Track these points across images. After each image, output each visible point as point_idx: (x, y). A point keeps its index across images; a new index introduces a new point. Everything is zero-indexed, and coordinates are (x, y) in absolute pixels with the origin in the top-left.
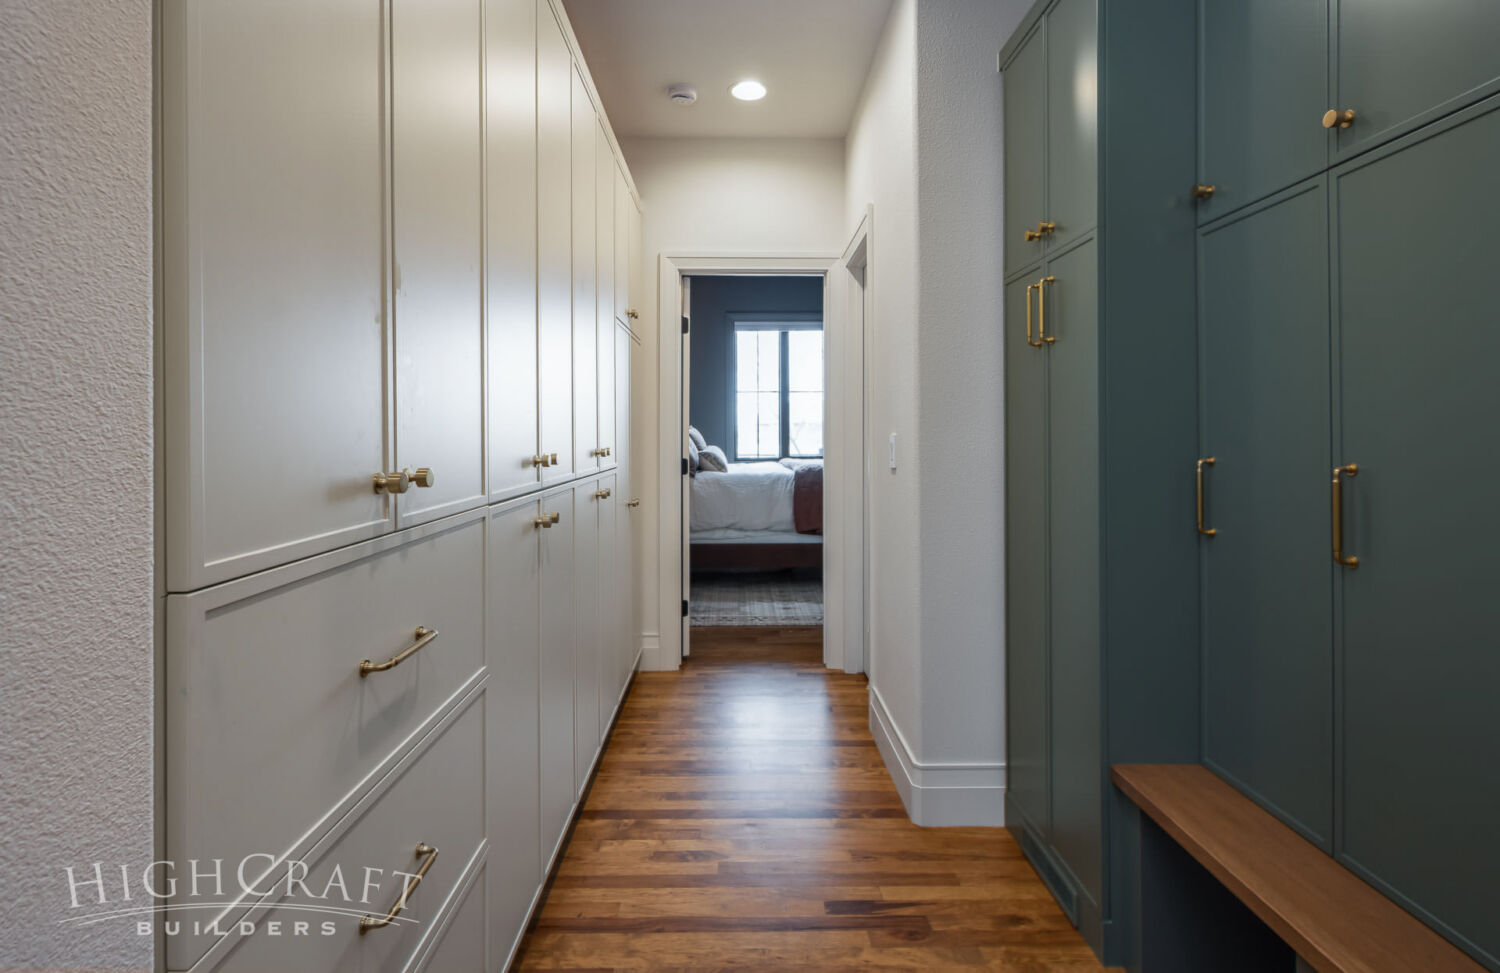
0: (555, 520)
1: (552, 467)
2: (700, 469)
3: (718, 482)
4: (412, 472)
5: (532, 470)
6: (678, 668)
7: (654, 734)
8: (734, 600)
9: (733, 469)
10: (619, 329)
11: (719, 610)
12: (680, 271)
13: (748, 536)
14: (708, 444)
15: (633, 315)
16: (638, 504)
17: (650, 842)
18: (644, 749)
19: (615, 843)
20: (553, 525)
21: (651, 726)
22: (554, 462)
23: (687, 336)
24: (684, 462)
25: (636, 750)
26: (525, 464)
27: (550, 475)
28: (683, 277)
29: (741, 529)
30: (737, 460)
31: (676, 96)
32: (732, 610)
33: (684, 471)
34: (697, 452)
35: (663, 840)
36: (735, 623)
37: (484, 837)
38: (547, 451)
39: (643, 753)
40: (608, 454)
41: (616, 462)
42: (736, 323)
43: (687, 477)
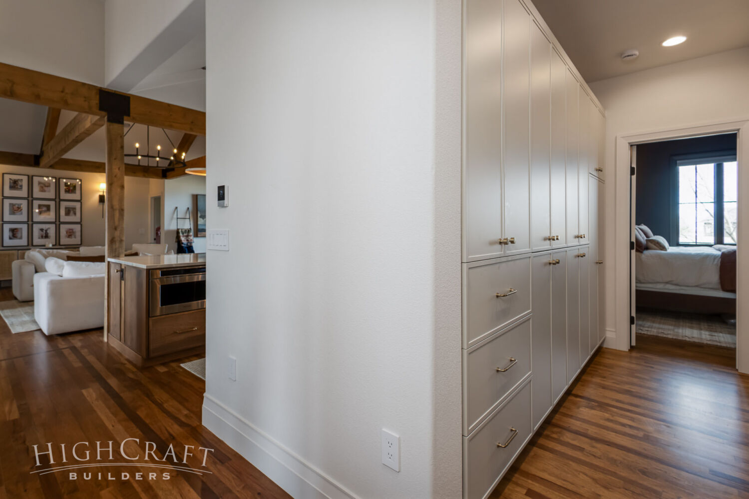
0: (558, 263)
1: (556, 241)
2: (647, 248)
3: (660, 257)
4: (509, 239)
5: (548, 242)
6: (627, 350)
7: (611, 375)
8: (671, 325)
9: (672, 250)
10: (590, 178)
11: (659, 328)
12: (629, 143)
13: (682, 289)
14: (654, 234)
15: (599, 170)
16: (602, 263)
17: (605, 414)
18: (605, 379)
19: (587, 409)
20: (557, 264)
21: (609, 371)
22: (557, 239)
23: (634, 177)
24: (632, 244)
25: (600, 378)
26: (545, 239)
27: (555, 244)
28: (631, 146)
29: (677, 285)
30: (678, 245)
31: (625, 57)
32: (669, 330)
33: (632, 247)
34: (645, 238)
35: (613, 416)
36: (670, 337)
37: (530, 370)
38: (554, 234)
39: (604, 381)
40: (584, 237)
41: (589, 240)
42: (678, 162)
43: (634, 252)
